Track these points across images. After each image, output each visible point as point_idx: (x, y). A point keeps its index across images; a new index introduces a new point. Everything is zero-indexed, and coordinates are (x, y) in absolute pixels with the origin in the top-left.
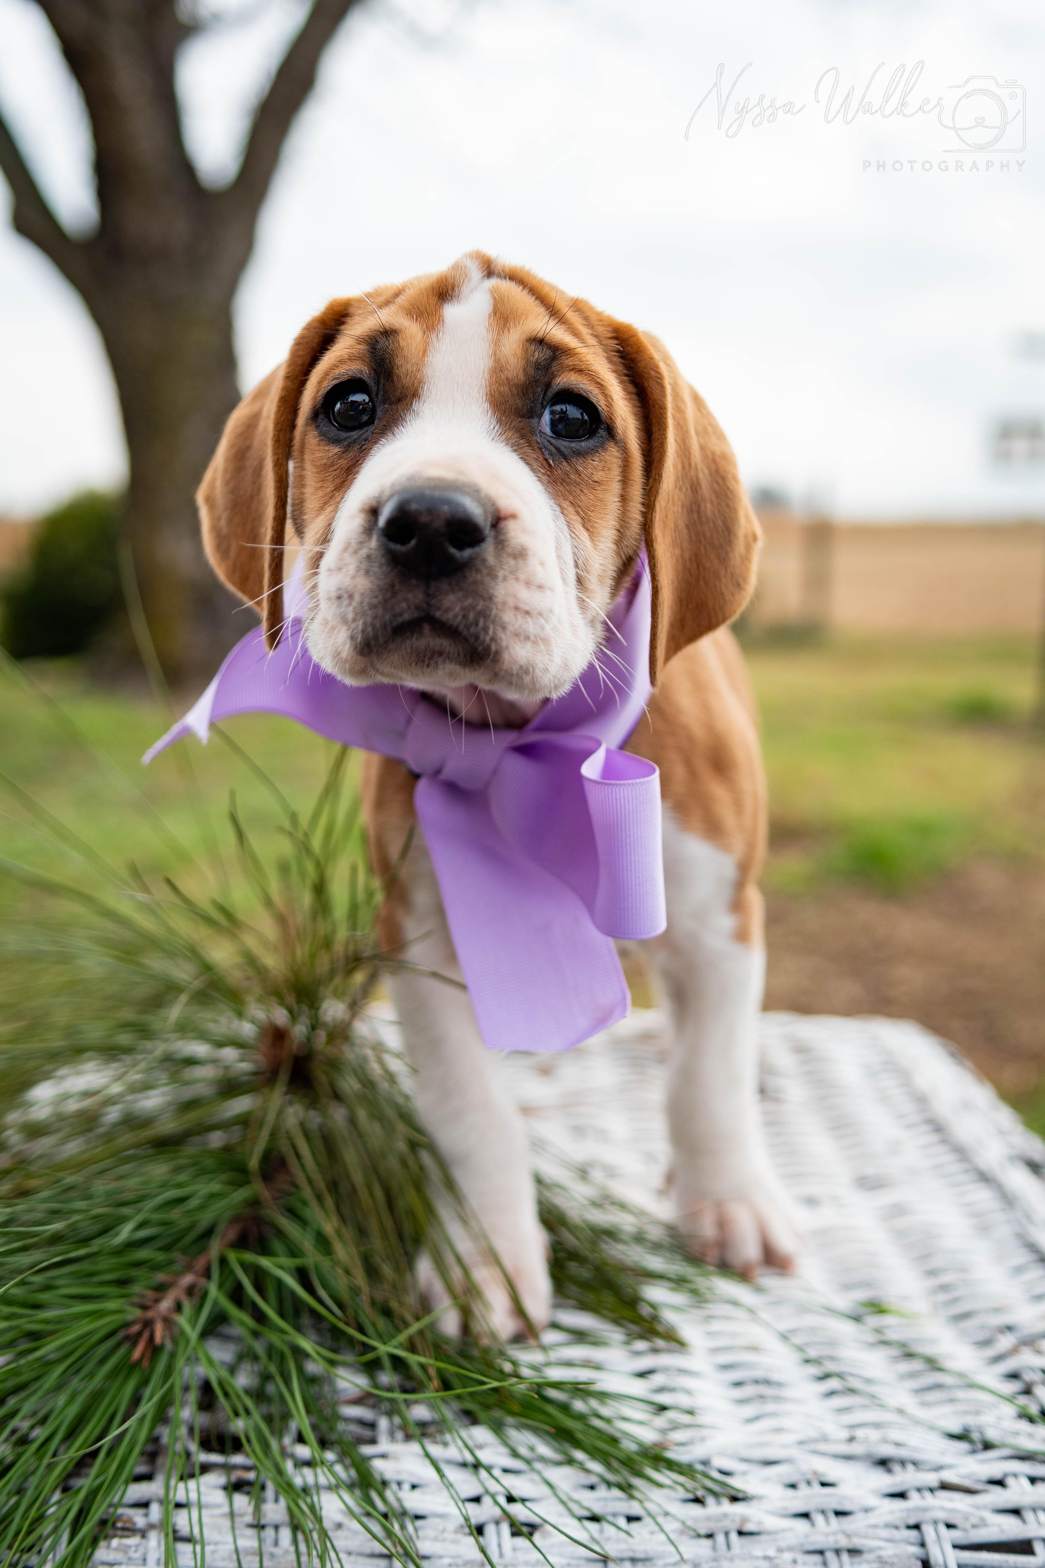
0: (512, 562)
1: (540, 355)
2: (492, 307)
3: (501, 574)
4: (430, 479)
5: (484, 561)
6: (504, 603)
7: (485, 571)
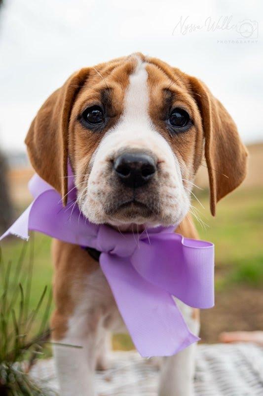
0: (164, 179)
1: (168, 96)
2: (147, 76)
3: (160, 184)
4: (133, 149)
5: (154, 179)
6: (163, 195)
7: (155, 183)
